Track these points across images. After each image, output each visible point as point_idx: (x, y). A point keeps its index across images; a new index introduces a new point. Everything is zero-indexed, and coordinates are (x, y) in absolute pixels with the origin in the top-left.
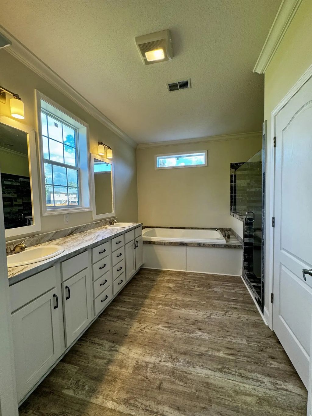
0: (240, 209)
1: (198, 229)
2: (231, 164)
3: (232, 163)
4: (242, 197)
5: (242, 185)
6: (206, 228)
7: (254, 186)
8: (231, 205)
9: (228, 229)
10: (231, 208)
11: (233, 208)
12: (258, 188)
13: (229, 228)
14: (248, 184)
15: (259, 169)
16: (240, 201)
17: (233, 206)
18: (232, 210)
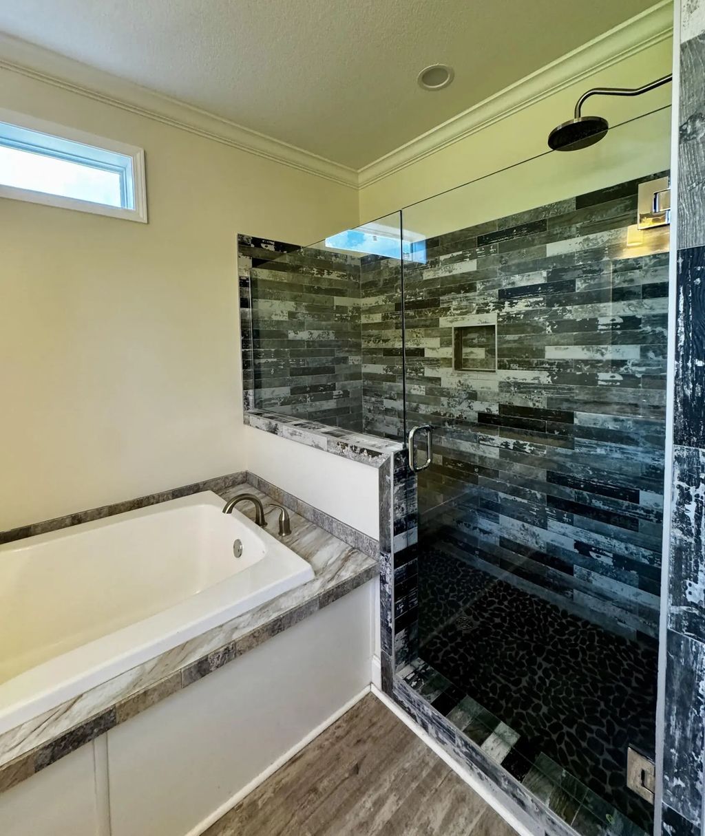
0: (273, 399)
1: (113, 510)
2: (241, 237)
3: (243, 236)
4: (275, 360)
5: (275, 318)
6: (153, 497)
7: (306, 324)
8: (245, 388)
9: (240, 478)
10: (246, 399)
11: (251, 398)
12: (317, 329)
13: (241, 473)
14: (292, 315)
15: (315, 271)
16: (272, 371)
17: (251, 392)
18: (248, 405)
